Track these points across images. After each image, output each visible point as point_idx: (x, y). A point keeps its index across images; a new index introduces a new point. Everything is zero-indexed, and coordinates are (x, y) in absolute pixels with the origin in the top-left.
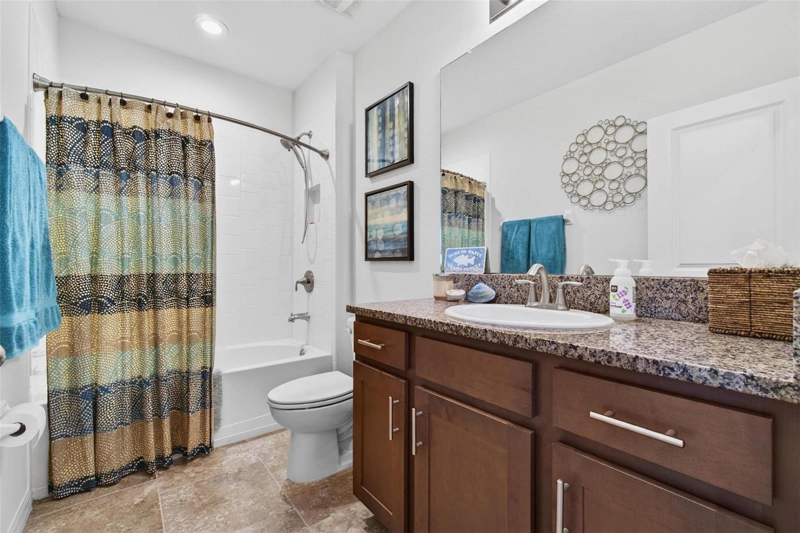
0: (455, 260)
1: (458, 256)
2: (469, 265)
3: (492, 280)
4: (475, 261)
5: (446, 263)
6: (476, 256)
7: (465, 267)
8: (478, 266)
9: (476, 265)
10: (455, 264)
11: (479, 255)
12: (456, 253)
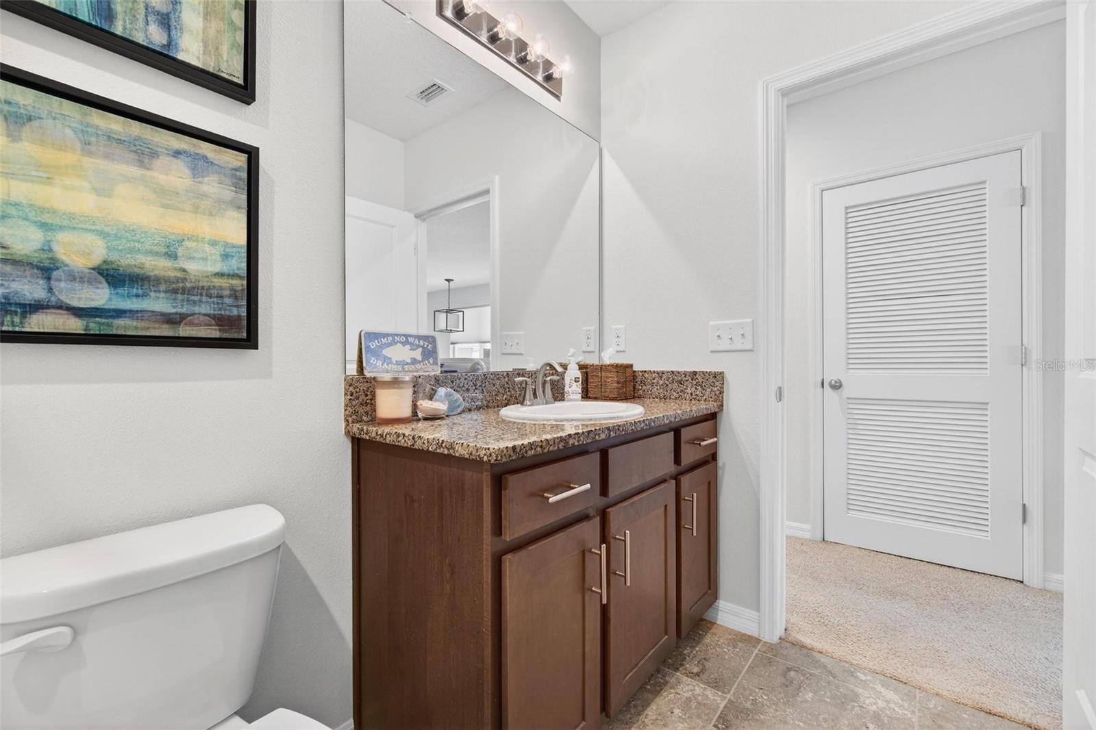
0: (387, 352)
1: (389, 345)
2: (414, 361)
3: (452, 382)
4: (423, 354)
5: (366, 357)
6: (423, 347)
7: (407, 364)
8: (429, 362)
9: (427, 362)
10: (387, 360)
11: (428, 346)
12: (384, 341)
